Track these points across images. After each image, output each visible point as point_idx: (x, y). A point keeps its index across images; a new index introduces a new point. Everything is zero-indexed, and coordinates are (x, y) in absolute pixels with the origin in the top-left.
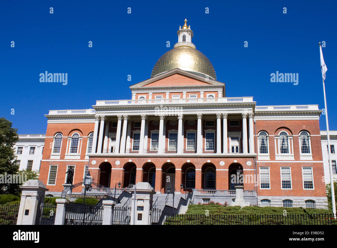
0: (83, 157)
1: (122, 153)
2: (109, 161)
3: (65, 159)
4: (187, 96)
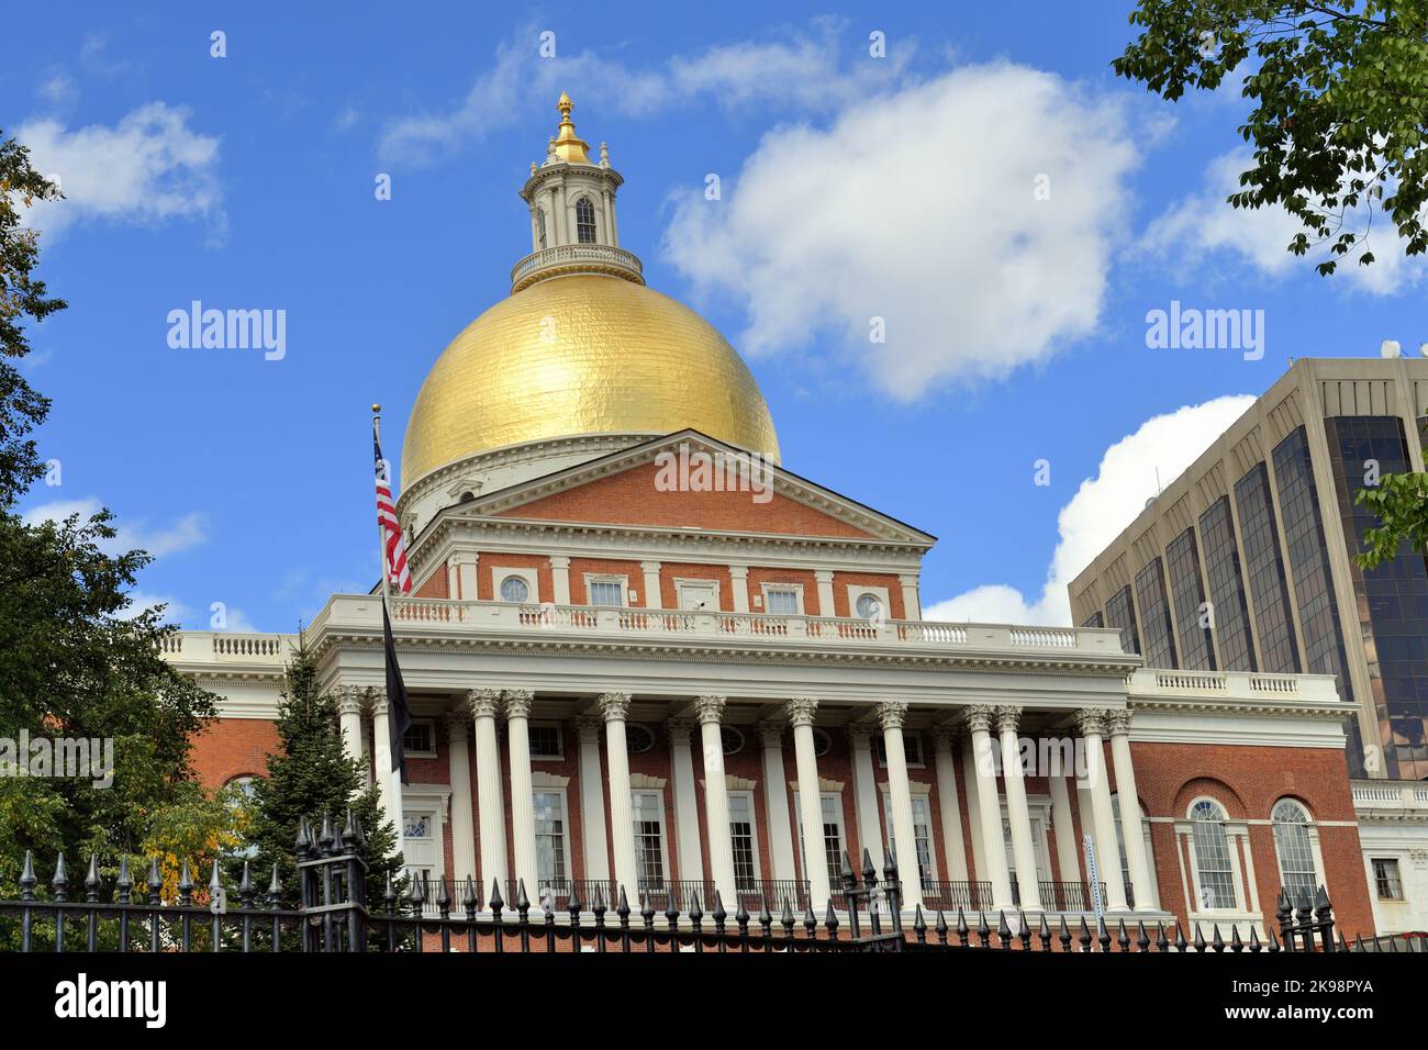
4: (753, 590)
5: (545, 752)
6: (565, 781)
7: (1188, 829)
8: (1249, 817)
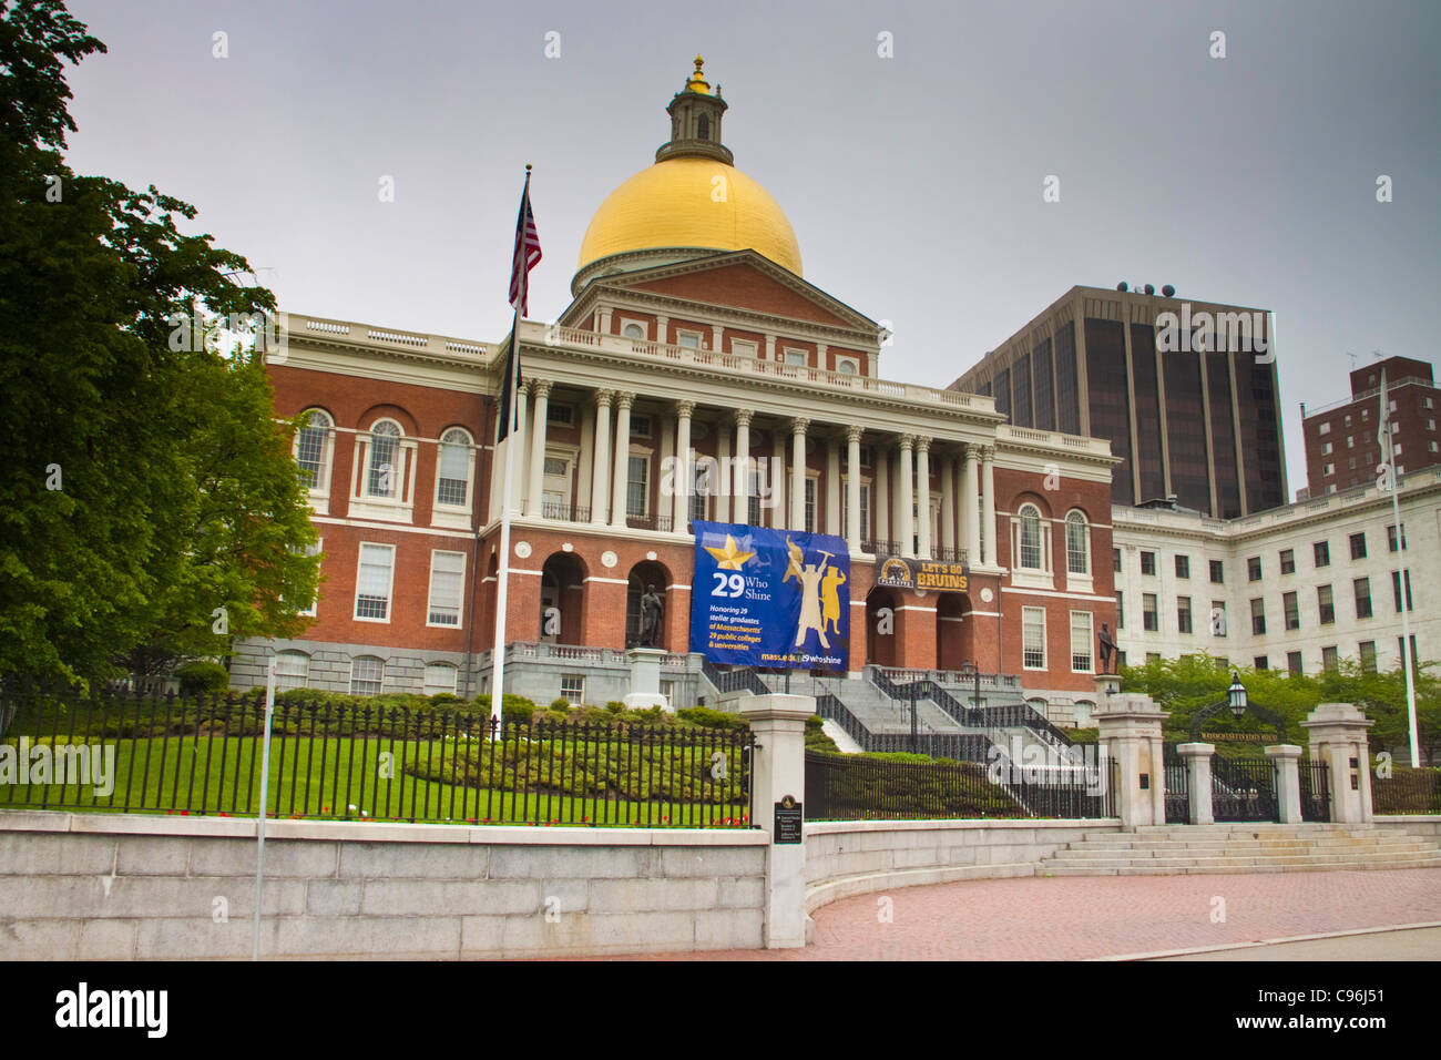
0: (422, 515)
1: (620, 528)
2: (578, 552)
3: (350, 519)
4: (779, 351)
5: (640, 432)
6: (651, 451)
7: (1018, 521)
8: (1052, 517)
